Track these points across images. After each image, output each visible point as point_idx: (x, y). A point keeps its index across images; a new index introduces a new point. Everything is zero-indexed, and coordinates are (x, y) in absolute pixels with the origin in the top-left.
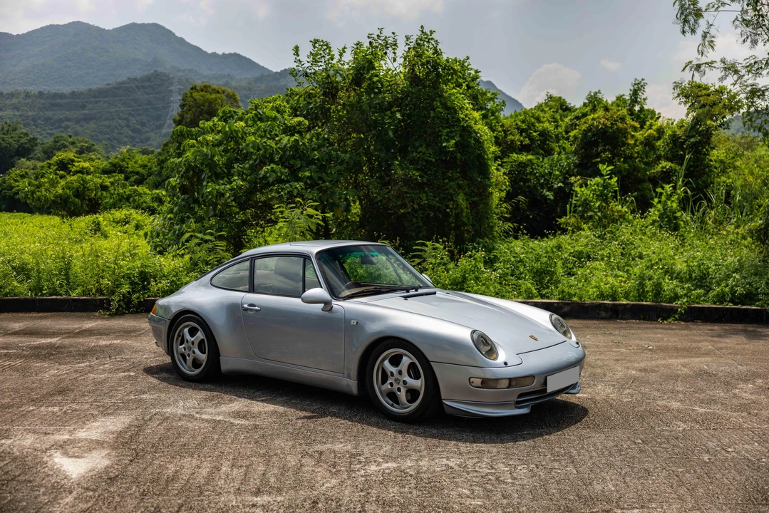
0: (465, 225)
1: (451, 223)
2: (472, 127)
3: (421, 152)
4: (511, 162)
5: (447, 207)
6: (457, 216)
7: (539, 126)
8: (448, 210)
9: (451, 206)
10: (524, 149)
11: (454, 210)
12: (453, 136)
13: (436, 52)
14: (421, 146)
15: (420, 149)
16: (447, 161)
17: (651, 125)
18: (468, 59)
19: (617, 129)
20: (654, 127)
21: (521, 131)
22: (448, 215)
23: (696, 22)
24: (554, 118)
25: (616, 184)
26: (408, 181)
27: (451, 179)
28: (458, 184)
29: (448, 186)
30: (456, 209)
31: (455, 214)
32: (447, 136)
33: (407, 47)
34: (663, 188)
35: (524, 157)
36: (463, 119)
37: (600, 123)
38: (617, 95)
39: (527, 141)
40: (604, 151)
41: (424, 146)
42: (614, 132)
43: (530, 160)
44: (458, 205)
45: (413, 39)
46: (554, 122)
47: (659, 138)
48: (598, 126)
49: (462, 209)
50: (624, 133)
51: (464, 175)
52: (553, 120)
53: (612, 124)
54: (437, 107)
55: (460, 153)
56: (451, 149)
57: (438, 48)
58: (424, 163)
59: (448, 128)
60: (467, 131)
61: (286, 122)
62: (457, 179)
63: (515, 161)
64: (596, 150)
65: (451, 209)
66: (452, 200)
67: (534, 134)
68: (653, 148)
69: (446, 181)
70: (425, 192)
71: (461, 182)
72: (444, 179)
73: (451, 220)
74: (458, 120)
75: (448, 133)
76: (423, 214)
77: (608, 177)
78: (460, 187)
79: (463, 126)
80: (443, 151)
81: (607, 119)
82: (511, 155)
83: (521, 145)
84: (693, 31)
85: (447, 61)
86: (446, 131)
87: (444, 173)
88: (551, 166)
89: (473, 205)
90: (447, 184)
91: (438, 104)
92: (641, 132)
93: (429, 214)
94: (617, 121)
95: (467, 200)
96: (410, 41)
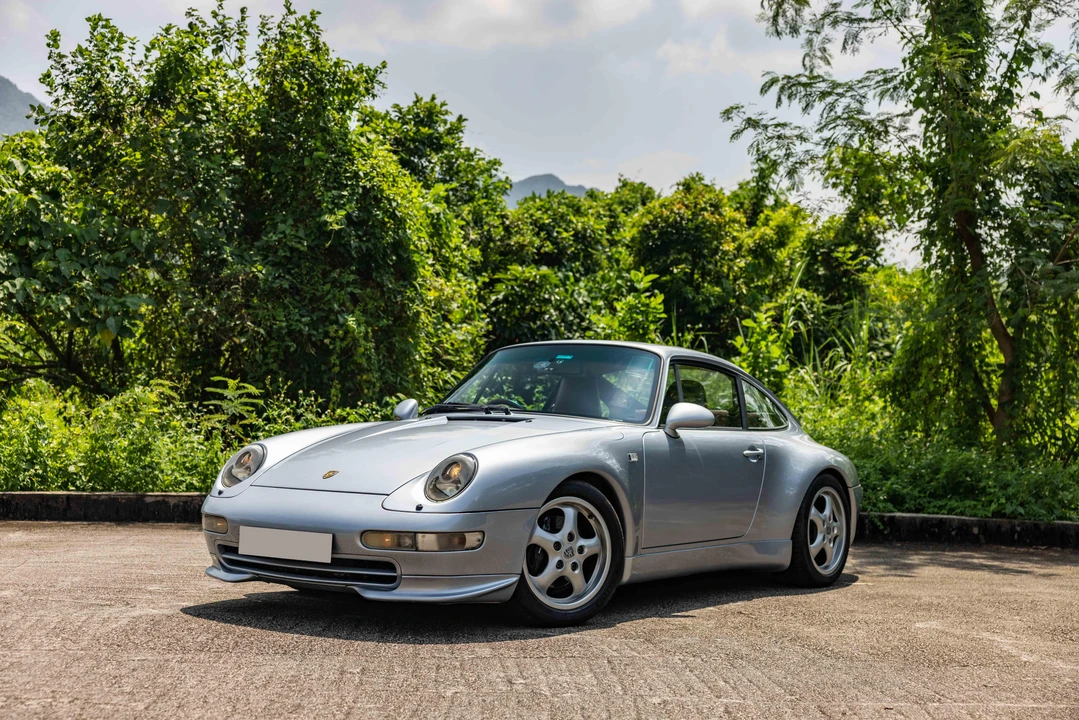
0: (362, 370)
1: (335, 365)
2: (382, 191)
3: (283, 233)
4: (509, 280)
5: (326, 335)
6: (347, 354)
7: (578, 223)
8: (327, 341)
9: (332, 334)
10: (542, 259)
11: (338, 343)
12: (344, 205)
13: (317, 49)
14: (284, 222)
15: (281, 227)
16: (332, 252)
17: (767, 220)
18: (384, 67)
19: (703, 223)
20: (772, 223)
21: (539, 228)
22: (325, 351)
23: (798, 12)
24: (610, 210)
25: (662, 306)
26: (251, 285)
27: (338, 285)
28: (352, 294)
29: (329, 296)
30: (342, 340)
31: (341, 349)
32: (333, 203)
33: (262, 37)
34: (755, 320)
35: (531, 272)
36: (366, 174)
37: (672, 211)
38: (741, 180)
39: (548, 247)
40: (676, 263)
41: (290, 222)
42: (697, 228)
43: (543, 277)
44: (347, 332)
45: (274, 23)
46: (611, 217)
47: (781, 244)
48: (668, 217)
49: (355, 339)
50: (717, 232)
51: (366, 277)
52: (608, 213)
53: (693, 214)
54: (317, 150)
55: (359, 237)
56: (336, 227)
57: (321, 40)
58: (288, 254)
59: (335, 188)
60: (371, 198)
61: (31, 172)
62: (348, 284)
63: (516, 280)
64: (665, 261)
65: (333, 339)
66: (336, 322)
67: (565, 235)
68: (770, 261)
69: (328, 287)
70: (285, 307)
71: (357, 291)
72: (324, 284)
73: (334, 359)
74: (356, 175)
75: (334, 198)
76: (279, 347)
77: (648, 294)
78: (355, 299)
79: (364, 187)
80: (322, 230)
81: (687, 207)
82: (509, 267)
83: (538, 254)
84: (794, 30)
85: (337, 64)
86: (329, 194)
87: (325, 274)
88: (590, 291)
89: (383, 337)
90: (328, 292)
91: (318, 144)
92: (750, 232)
93: (288, 347)
94: (704, 209)
95: (368, 324)
96: (267, 27)
